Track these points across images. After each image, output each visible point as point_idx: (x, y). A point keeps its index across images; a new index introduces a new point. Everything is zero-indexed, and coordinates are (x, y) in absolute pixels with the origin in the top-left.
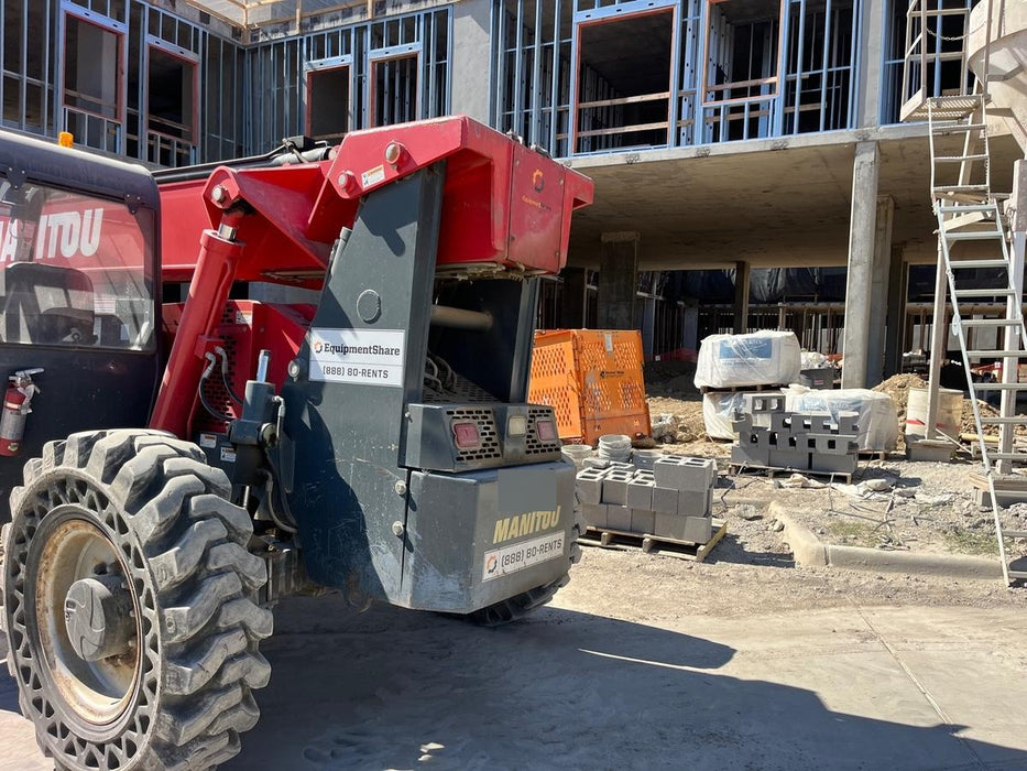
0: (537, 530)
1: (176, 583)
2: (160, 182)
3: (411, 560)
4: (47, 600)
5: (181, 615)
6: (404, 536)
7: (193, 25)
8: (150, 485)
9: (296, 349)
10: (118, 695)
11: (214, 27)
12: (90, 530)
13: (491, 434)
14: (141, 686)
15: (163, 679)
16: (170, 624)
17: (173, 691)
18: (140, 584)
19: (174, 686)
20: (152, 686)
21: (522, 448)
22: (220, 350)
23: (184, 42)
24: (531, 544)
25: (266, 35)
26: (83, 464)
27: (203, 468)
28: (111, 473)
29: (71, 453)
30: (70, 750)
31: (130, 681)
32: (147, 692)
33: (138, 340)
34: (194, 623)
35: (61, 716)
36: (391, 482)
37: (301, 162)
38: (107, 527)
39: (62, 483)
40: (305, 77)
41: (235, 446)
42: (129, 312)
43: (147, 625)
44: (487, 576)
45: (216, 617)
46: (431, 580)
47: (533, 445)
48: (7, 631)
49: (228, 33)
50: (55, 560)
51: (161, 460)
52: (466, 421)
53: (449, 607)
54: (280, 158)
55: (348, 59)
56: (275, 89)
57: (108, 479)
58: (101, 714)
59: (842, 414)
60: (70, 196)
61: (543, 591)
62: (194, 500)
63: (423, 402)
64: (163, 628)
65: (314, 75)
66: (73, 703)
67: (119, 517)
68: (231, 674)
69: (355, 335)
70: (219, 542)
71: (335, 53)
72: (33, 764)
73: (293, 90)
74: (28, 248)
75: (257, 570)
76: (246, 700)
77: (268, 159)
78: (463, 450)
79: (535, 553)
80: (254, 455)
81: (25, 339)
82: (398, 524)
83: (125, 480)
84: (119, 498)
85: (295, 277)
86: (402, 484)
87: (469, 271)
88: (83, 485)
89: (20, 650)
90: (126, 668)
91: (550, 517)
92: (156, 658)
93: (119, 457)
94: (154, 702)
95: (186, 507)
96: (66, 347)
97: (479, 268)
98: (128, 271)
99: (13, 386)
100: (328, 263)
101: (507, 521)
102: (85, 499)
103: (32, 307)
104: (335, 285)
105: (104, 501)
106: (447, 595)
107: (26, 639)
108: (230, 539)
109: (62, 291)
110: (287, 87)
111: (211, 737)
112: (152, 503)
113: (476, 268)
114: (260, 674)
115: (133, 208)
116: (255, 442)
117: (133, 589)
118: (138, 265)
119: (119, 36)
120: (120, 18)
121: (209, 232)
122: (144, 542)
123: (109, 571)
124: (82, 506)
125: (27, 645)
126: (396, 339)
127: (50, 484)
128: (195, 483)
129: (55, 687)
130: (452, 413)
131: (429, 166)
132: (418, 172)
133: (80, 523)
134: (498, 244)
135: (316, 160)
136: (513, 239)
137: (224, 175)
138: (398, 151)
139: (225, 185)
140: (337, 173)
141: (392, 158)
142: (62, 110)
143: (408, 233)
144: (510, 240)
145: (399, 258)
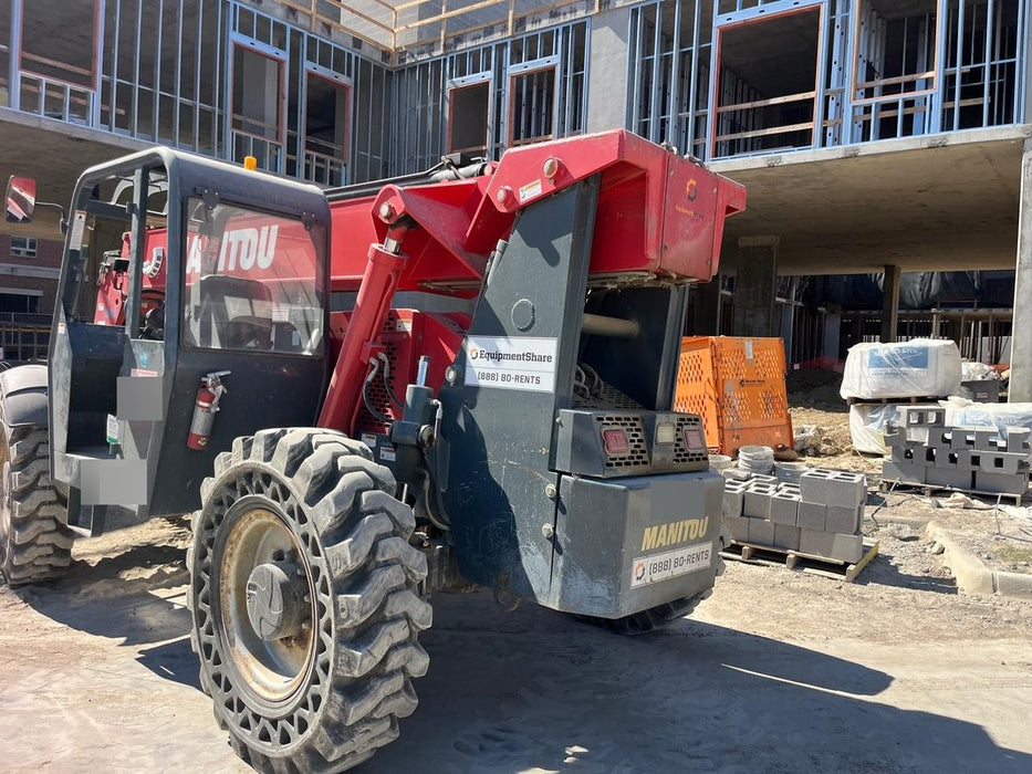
0: (685, 539)
1: (349, 572)
2: (330, 200)
3: (560, 563)
4: (230, 582)
5: (353, 603)
6: (553, 539)
7: (347, 51)
8: (325, 482)
9: (452, 356)
10: (289, 674)
11: (366, 52)
12: (272, 519)
13: (639, 441)
14: (315, 666)
15: (336, 661)
16: (343, 610)
17: (345, 673)
18: (316, 570)
19: (345, 668)
20: (325, 667)
21: (673, 455)
22: (382, 356)
23: (338, 68)
24: (679, 554)
25: (413, 56)
26: (268, 458)
27: (371, 465)
28: (292, 468)
29: (258, 448)
30: (246, 724)
31: (304, 663)
32: (320, 672)
33: (309, 345)
34: (364, 611)
35: (238, 692)
36: (541, 485)
37: (458, 178)
38: (288, 517)
39: (249, 476)
40: (448, 95)
41: (395, 446)
42: (302, 319)
43: (322, 609)
44: (635, 583)
45: (383, 606)
46: (580, 583)
47: (682, 454)
48: (192, 610)
49: (378, 57)
50: (239, 546)
51: (335, 457)
52: (615, 427)
53: (597, 611)
54: (438, 175)
55: (489, 75)
56: (419, 107)
57: (291, 472)
58: (274, 691)
59: (1010, 430)
60: (249, 214)
61: (685, 603)
62: (364, 495)
63: (573, 408)
64: (336, 614)
65: (456, 92)
66: (249, 680)
67: (299, 508)
68: (395, 661)
69: (509, 342)
70: (386, 536)
71: (476, 70)
72: (209, 736)
73: (436, 107)
74: (213, 262)
75: (418, 564)
76: (406, 687)
77: (427, 176)
78: (612, 456)
79: (682, 563)
80: (413, 455)
81: (216, 345)
82: (548, 527)
83: (305, 474)
84: (299, 490)
85: (449, 287)
86: (552, 487)
87: (620, 280)
88: (267, 478)
89: (203, 629)
90: (298, 649)
91: (696, 526)
92: (330, 642)
93: (299, 453)
94: (327, 682)
95: (357, 502)
96: (249, 352)
97: (630, 277)
98: (301, 282)
99: (205, 387)
100: (484, 275)
101: (655, 529)
102: (269, 490)
103: (222, 314)
104: (491, 295)
105: (286, 493)
106: (595, 600)
107: (209, 618)
108: (395, 534)
109: (247, 300)
110: (431, 104)
111: (375, 720)
112: (329, 497)
113: (626, 277)
114: (420, 663)
115: (308, 225)
116: (415, 443)
117: (310, 575)
118: (310, 277)
119: (280, 63)
120: (281, 46)
121: (376, 246)
122: (321, 532)
123: (288, 558)
124: (266, 497)
125: (210, 624)
126: (549, 346)
127: (238, 476)
128: (366, 480)
129: (234, 664)
130: (602, 419)
131: (586, 179)
132: (574, 184)
133: (263, 512)
134: (652, 253)
135: (472, 176)
136: (666, 247)
137: (391, 192)
138: (556, 166)
139: (392, 202)
140: (495, 188)
141: (549, 172)
142: (230, 134)
143: (564, 244)
144: (662, 249)
145: (553, 269)
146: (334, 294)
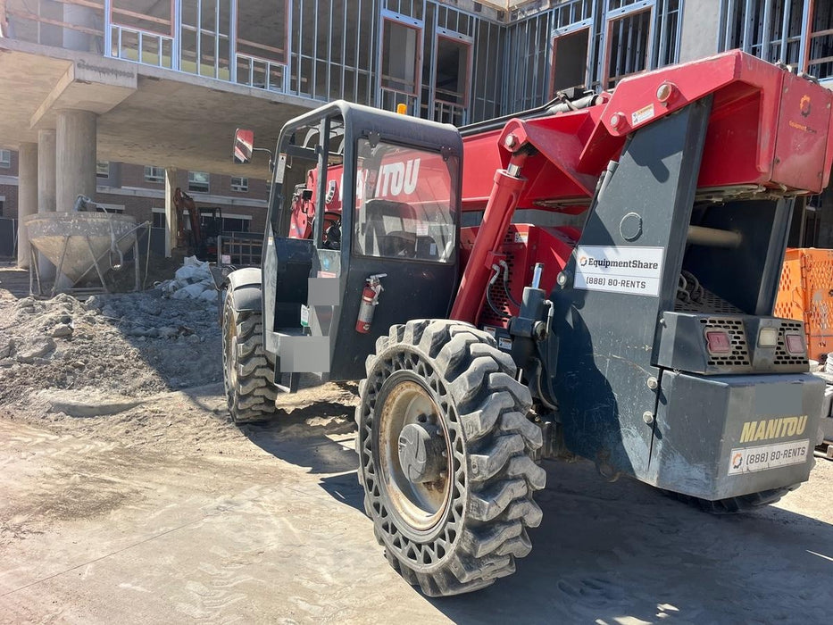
0: (782, 435)
1: (479, 436)
2: (463, 135)
3: (659, 446)
4: (386, 435)
5: (482, 461)
6: (654, 425)
7: (469, 14)
8: (461, 363)
9: (563, 264)
10: (432, 512)
11: (485, 12)
12: (418, 389)
13: (740, 343)
14: (451, 508)
15: (468, 506)
16: (474, 467)
17: (475, 516)
18: (453, 433)
19: (475, 513)
20: (460, 510)
21: (773, 358)
22: (503, 263)
23: (463, 30)
24: (777, 448)
25: (523, 12)
26: (416, 342)
27: (495, 351)
28: (435, 351)
29: (409, 334)
30: (397, 544)
31: (442, 504)
32: (456, 514)
33: (444, 254)
34: (491, 469)
35: (391, 518)
36: (643, 377)
37: (571, 110)
38: (431, 388)
39: (402, 355)
40: (552, 43)
41: (513, 337)
42: (440, 234)
43: (457, 464)
44: (732, 471)
45: (506, 467)
46: (678, 466)
47: (782, 356)
48: (359, 453)
49: (494, 17)
50: (393, 407)
51: (468, 344)
52: (718, 329)
53: (693, 492)
54: (553, 109)
55: (589, 22)
56: (527, 56)
57: (434, 354)
58: (419, 522)
60: (398, 149)
61: (775, 492)
62: (492, 376)
63: (675, 311)
64: (469, 469)
65: (560, 40)
66: (400, 511)
67: (440, 383)
68: (515, 513)
69: (617, 251)
70: (508, 410)
71: (578, 19)
72: (370, 548)
73: (541, 55)
74: (372, 190)
75: (536, 436)
76: (522, 534)
77: (543, 110)
78: (715, 355)
79: (779, 456)
80: (528, 346)
81: (376, 254)
82: (648, 414)
83: (445, 356)
84: (441, 369)
85: (559, 204)
86: (653, 380)
87: (727, 193)
88: (416, 357)
89: (367, 468)
90: (436, 493)
91: (795, 424)
92: (464, 490)
93: (440, 339)
94: (460, 522)
95: (486, 381)
96: (400, 259)
97: (738, 190)
98: (437, 204)
99: (368, 286)
100: (595, 193)
101: (754, 424)
102: (417, 367)
103: (381, 231)
104: (602, 210)
105: (430, 370)
106: (690, 480)
107: (371, 461)
108: (516, 409)
109: (399, 219)
110: (537, 52)
111: (497, 556)
112: (464, 375)
113: (733, 191)
114: (535, 517)
115: (445, 157)
116: (529, 335)
117: (447, 436)
118: (445, 199)
119: (417, 30)
120: (419, 17)
121: (501, 171)
122: (457, 403)
123: (429, 420)
124: (414, 372)
125: (372, 465)
126: (656, 255)
127: (394, 355)
128: (492, 363)
129: (389, 498)
130: (705, 322)
131: (698, 101)
132: (688, 105)
133: (412, 384)
134: (763, 167)
135: (584, 107)
136: (778, 161)
137: (515, 125)
138: (670, 90)
139: (516, 133)
140: (609, 116)
141: (662, 97)
142: (380, 90)
143: (674, 163)
144: (774, 162)
145: (663, 184)
146: (464, 213)
